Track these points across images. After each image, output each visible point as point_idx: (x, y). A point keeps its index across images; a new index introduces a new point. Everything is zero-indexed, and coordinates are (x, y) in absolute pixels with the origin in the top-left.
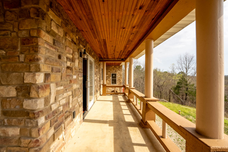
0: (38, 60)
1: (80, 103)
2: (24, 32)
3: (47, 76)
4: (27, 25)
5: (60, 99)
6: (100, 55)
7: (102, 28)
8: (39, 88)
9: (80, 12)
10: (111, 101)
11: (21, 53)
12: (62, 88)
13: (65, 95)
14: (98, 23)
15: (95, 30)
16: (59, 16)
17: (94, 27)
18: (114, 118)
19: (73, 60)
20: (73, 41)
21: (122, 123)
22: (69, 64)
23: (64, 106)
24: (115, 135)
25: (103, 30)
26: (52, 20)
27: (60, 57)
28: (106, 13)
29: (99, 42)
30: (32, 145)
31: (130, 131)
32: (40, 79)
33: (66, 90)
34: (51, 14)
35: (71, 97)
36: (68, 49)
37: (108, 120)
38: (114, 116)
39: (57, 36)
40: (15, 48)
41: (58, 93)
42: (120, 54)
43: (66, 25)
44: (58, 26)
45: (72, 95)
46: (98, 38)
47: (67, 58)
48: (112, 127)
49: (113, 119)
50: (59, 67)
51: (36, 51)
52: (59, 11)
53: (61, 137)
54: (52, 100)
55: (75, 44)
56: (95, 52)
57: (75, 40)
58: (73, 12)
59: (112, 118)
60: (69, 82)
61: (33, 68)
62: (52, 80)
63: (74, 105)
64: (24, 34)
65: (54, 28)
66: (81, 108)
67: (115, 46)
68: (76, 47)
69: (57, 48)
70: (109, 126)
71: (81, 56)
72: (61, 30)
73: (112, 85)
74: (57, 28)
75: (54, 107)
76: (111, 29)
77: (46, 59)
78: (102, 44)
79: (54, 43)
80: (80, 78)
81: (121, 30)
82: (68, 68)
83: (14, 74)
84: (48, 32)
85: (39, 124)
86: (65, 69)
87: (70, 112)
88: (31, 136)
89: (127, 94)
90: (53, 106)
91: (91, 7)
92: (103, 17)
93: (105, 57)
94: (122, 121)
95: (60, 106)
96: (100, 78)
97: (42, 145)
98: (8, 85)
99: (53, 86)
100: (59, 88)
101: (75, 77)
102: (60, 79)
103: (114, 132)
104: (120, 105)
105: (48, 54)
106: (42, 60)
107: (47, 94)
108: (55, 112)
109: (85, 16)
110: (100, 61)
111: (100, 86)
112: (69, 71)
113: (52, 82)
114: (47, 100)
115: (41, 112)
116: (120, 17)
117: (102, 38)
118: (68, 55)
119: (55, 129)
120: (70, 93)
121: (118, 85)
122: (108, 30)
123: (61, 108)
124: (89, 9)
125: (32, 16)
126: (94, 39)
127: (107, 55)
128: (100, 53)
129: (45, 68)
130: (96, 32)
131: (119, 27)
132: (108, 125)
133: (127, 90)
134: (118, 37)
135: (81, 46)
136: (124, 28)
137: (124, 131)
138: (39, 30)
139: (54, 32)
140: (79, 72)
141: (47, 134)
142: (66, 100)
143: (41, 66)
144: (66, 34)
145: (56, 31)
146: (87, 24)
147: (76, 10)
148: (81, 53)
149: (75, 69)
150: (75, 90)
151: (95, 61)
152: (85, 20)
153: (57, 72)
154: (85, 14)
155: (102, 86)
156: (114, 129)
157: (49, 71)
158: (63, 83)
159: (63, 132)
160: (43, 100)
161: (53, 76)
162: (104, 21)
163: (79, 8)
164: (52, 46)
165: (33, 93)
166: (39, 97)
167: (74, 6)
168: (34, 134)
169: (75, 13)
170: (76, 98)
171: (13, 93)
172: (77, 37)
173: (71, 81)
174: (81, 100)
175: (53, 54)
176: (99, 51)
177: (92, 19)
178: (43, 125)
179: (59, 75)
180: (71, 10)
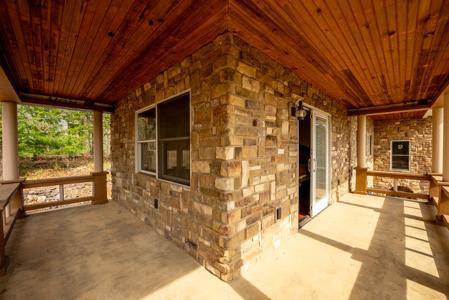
0: (228, 131)
1: (292, 197)
2: (216, 101)
3: (238, 150)
4: (218, 91)
5: (255, 183)
6: (345, 101)
7: (333, 51)
8: (228, 165)
9: (284, 44)
10: (376, 210)
11: (214, 125)
12: (259, 167)
13: (264, 178)
14: (320, 47)
15: (318, 60)
16: (253, 65)
17: (315, 57)
18: (370, 248)
19: (277, 124)
20: (277, 93)
21: (390, 264)
22: (269, 131)
23: (261, 194)
24: (359, 278)
25: (335, 55)
26: (243, 75)
27: (255, 123)
28: (332, 24)
29: (335, 77)
30: (222, 231)
31: (409, 290)
32: (230, 154)
33: (264, 172)
34: (242, 68)
35: (273, 184)
36: (267, 108)
37: (354, 246)
38: (373, 242)
39: (251, 94)
40: (209, 120)
41: (252, 174)
42: (406, 91)
43: (264, 72)
44: (251, 80)
45: (276, 180)
46: (329, 71)
47: (267, 122)
48: (360, 264)
49: (366, 249)
50: (254, 138)
51: (226, 122)
52: (253, 58)
53: (256, 238)
54: (244, 183)
55: (282, 95)
56: (332, 98)
57: (281, 90)
58: (273, 49)
59: (365, 246)
60: (269, 160)
61: (223, 142)
62: (244, 156)
63: (279, 197)
64: (215, 103)
65: (246, 86)
66: (295, 208)
67: (383, 77)
68: (283, 102)
69: (251, 110)
70: (352, 257)
71: (293, 114)
72: (256, 84)
73: (391, 171)
74: (251, 82)
75: (247, 193)
76: (354, 48)
77: (236, 129)
78: (344, 78)
79: (246, 105)
80: (291, 154)
81: (385, 40)
82: (268, 137)
83: (208, 148)
84: (238, 94)
85: (229, 209)
86: (264, 140)
87: (271, 207)
88: (220, 221)
89: (436, 199)
90: (245, 191)
91: (298, 30)
92: (328, 34)
93: (362, 103)
94: (394, 260)
95: (255, 193)
96: (349, 153)
97: (231, 236)
98: (204, 160)
99: (245, 164)
100: (254, 168)
101: (281, 152)
102: (255, 155)
103: (360, 273)
104: (403, 225)
105: (239, 123)
106: (232, 131)
107: (237, 173)
108: (247, 200)
109: (292, 46)
110: (350, 114)
111: (350, 171)
112: (270, 142)
113: (244, 159)
114: (237, 182)
115: (230, 194)
116: (370, 18)
117: (340, 69)
118: (269, 118)
119: (248, 223)
120: (272, 177)
121: (415, 173)
122: (348, 50)
123: (257, 197)
124: (297, 34)
125: (221, 80)
126: (321, 75)
127: (367, 99)
128: (346, 98)
129: (235, 141)
130: (321, 63)
131: (376, 36)
132: (350, 255)
133: (438, 190)
134: (381, 55)
135: (295, 96)
136: (393, 33)
137: (391, 284)
138: (227, 96)
139: (246, 91)
140: (291, 142)
141: (236, 225)
142: (265, 187)
143: (231, 138)
144: (264, 86)
145: (249, 88)
146: (300, 57)
147: (276, 44)
148: (293, 109)
149: (282, 138)
150: (281, 173)
151: (333, 118)
152: (295, 52)
153: (251, 145)
154: (292, 43)
155: (354, 171)
156: (363, 268)
157: (240, 144)
158: (260, 160)
159: (260, 234)
160: (232, 181)
161: (245, 150)
162: (332, 39)
163: (280, 40)
164: (243, 111)
165: (223, 172)
166: (228, 177)
167: (272, 40)
168: (224, 219)
169: (277, 48)
170: (284, 187)
171: (208, 170)
172: (286, 83)
173: (273, 159)
174: (294, 191)
175: (245, 120)
176: (341, 95)
177: (307, 46)
178: (233, 211)
179: (253, 149)
180: (269, 46)
